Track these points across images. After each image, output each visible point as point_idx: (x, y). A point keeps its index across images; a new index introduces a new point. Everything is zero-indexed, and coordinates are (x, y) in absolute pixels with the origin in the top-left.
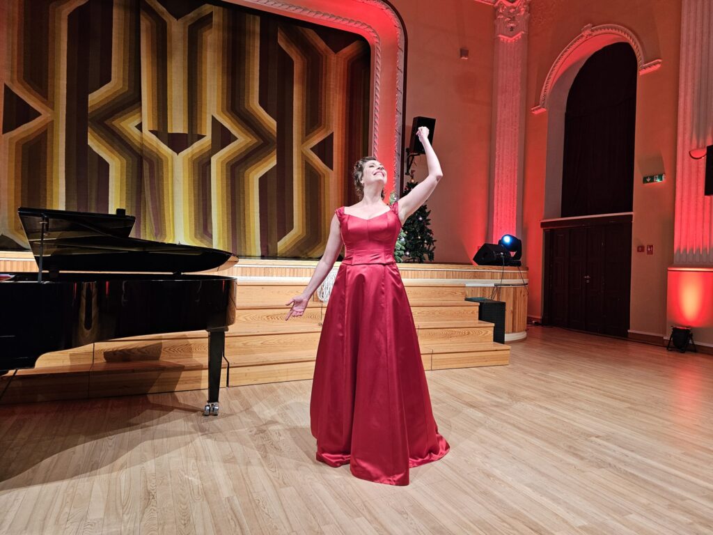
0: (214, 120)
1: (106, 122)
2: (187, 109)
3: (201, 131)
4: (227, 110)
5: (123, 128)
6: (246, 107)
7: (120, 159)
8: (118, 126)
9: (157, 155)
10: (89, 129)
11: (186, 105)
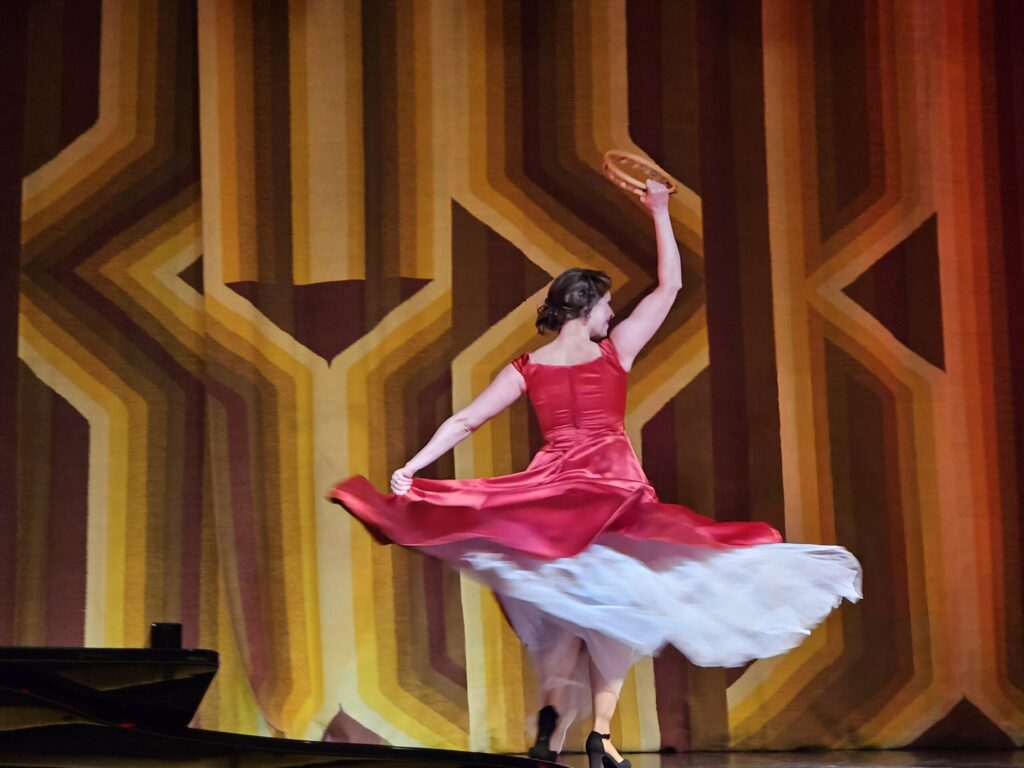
0: (461, 217)
1: (78, 270)
2: (360, 188)
3: (412, 265)
4: (510, 174)
5: (138, 286)
6: (582, 155)
7: (126, 401)
8: (119, 282)
9: (257, 373)
10: (24, 302)
11: (359, 172)
